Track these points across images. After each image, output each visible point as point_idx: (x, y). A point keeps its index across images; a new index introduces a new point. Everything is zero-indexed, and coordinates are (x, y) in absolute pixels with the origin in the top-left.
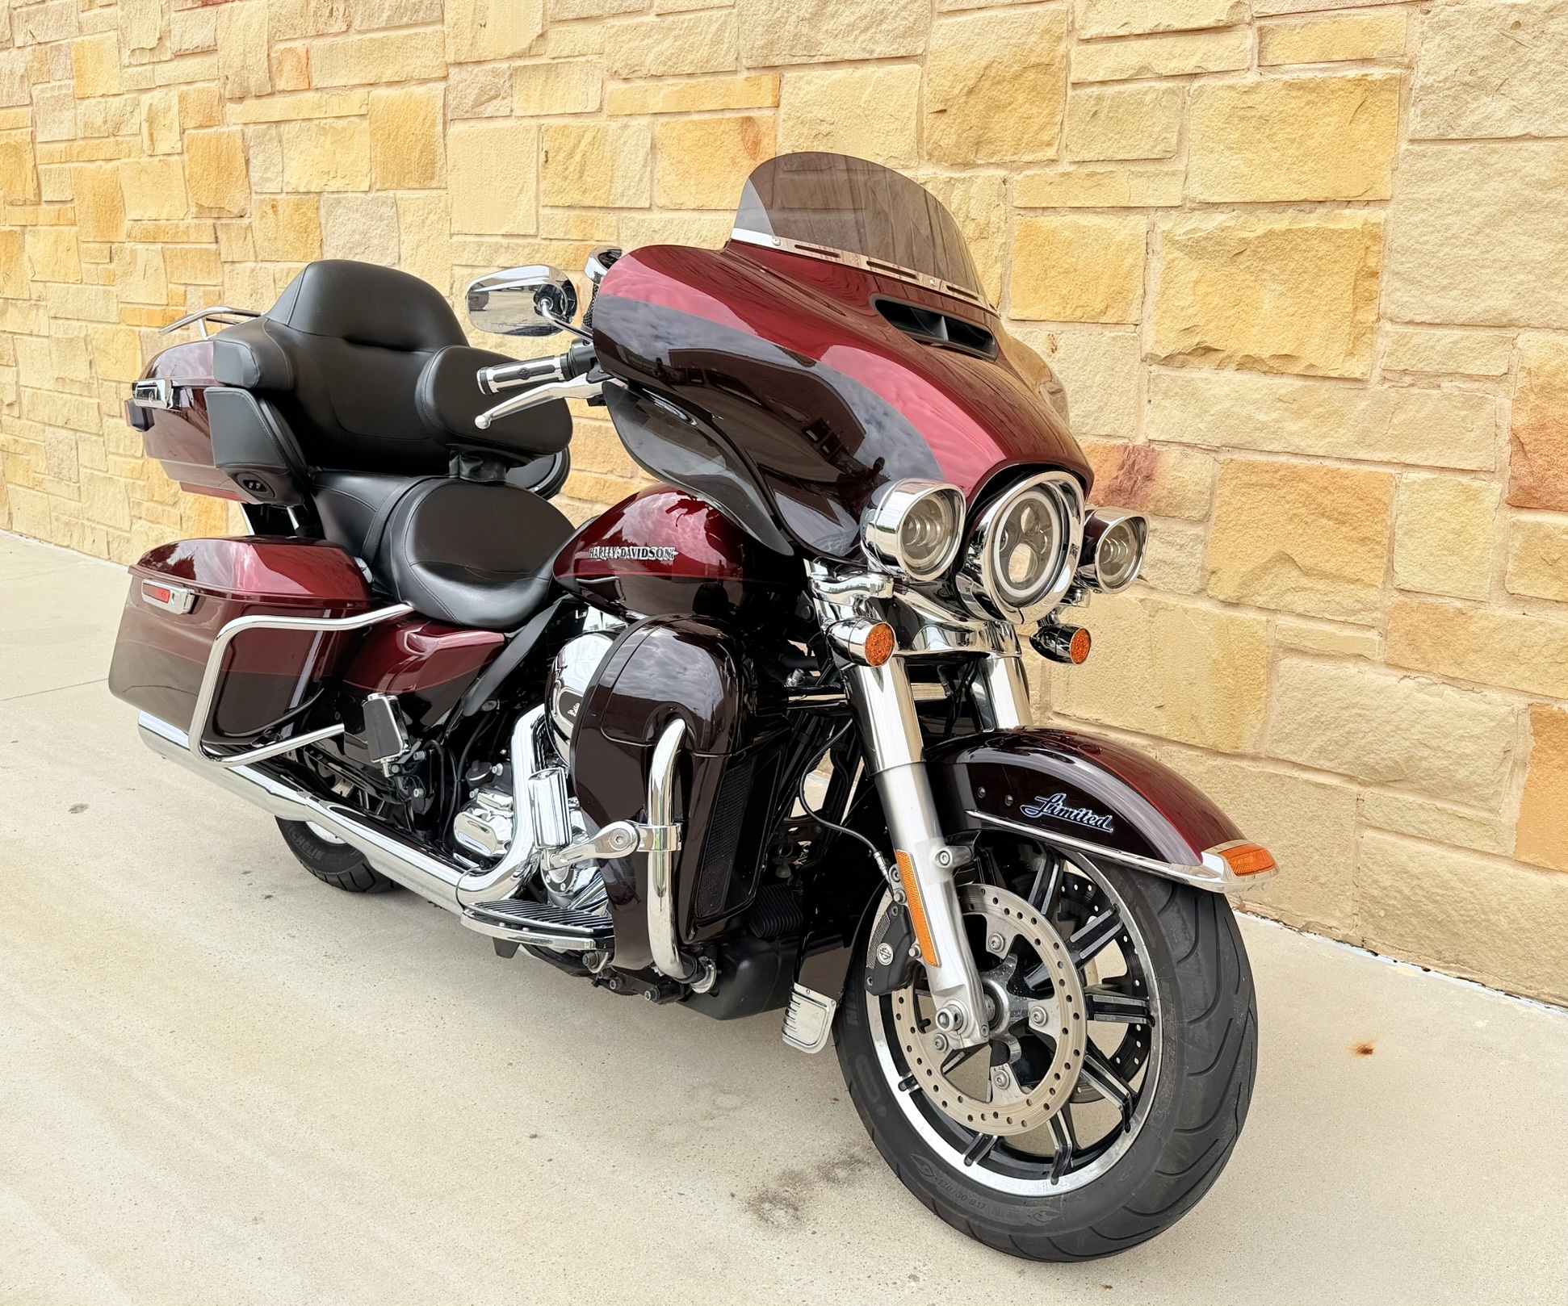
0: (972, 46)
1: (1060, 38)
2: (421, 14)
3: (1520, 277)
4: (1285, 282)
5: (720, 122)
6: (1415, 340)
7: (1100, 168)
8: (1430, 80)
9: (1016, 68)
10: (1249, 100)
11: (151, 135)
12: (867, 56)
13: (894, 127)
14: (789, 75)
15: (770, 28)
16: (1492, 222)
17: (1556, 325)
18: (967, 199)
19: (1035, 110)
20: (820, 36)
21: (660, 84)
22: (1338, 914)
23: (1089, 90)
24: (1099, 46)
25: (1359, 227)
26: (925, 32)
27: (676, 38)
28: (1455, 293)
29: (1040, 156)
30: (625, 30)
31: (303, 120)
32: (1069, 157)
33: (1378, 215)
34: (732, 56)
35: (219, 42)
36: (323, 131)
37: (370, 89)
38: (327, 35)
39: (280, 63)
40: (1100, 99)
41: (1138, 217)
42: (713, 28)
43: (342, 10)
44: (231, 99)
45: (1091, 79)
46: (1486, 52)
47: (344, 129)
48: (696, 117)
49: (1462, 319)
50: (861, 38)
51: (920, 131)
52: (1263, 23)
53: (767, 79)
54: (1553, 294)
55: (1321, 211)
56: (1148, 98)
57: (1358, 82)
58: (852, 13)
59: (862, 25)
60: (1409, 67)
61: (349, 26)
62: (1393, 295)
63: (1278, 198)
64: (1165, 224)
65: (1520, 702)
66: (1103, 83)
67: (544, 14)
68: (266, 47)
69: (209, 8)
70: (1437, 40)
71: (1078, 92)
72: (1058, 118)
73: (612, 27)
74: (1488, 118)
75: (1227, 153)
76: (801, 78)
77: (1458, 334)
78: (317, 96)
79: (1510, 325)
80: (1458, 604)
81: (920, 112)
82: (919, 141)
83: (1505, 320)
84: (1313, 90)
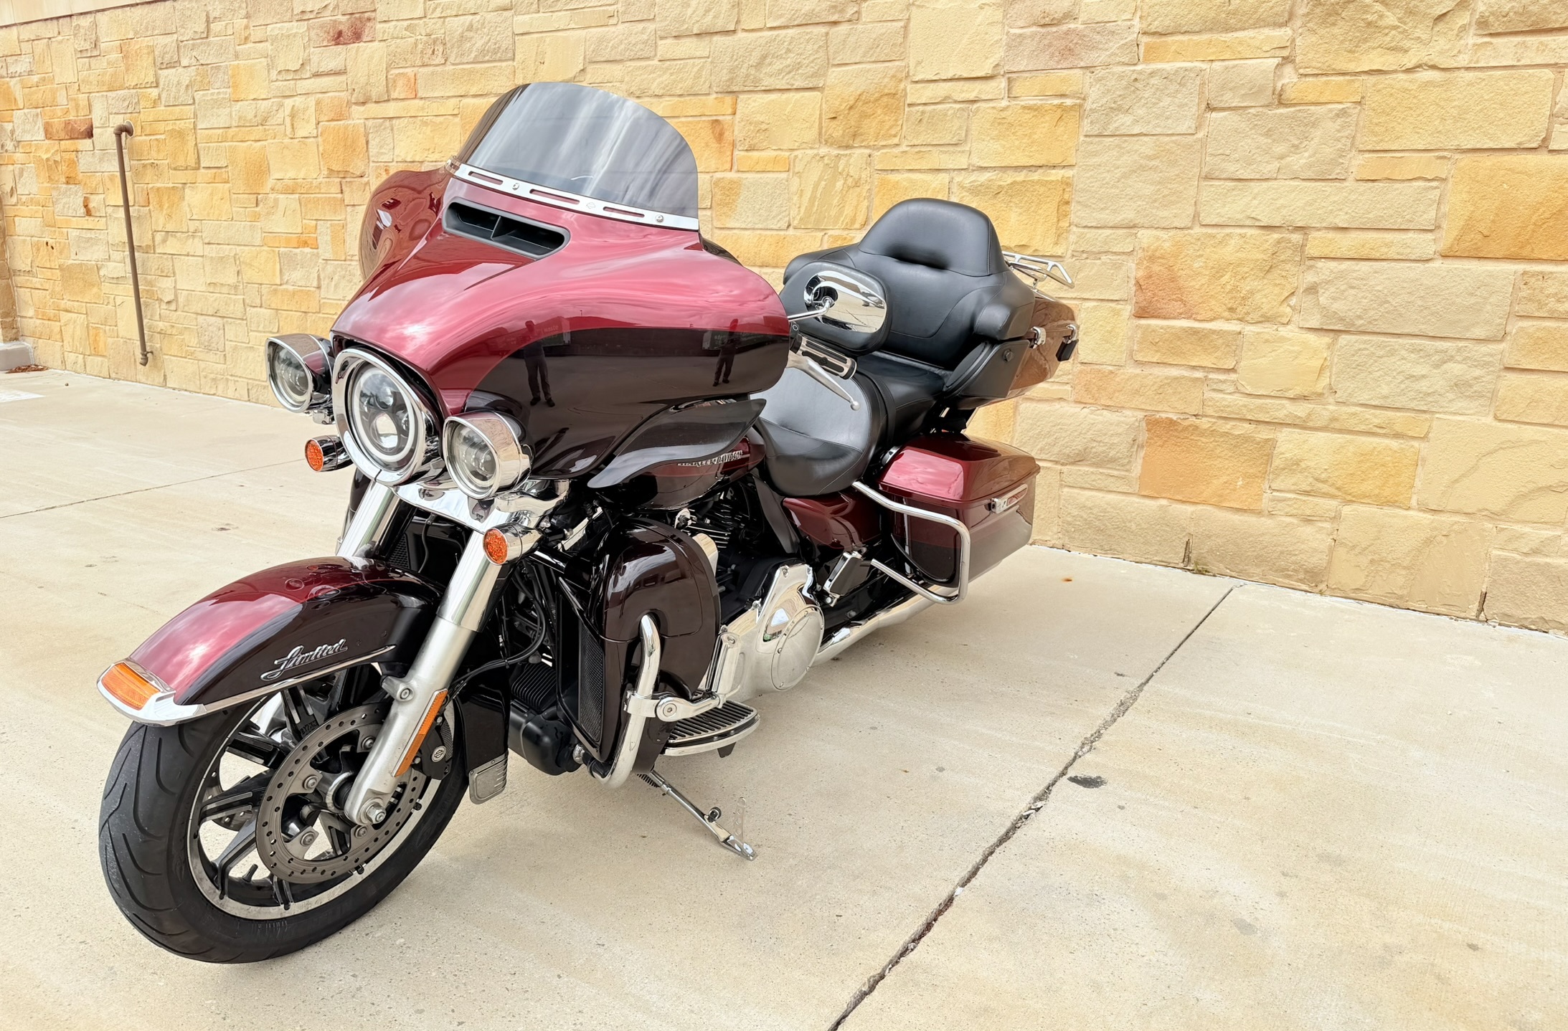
0: (852, 83)
1: (901, 81)
2: (499, 55)
3: (1139, 203)
4: (1022, 207)
5: (699, 122)
6: (1088, 236)
7: (923, 149)
8: (1094, 106)
9: (876, 95)
10: (1003, 114)
11: (293, 125)
12: (790, 87)
13: (805, 126)
14: (741, 96)
15: (732, 71)
16: (1125, 176)
17: (1157, 226)
18: (848, 165)
19: (887, 118)
20: (762, 75)
21: (661, 100)
22: (1050, 533)
23: (917, 108)
24: (923, 85)
25: (1060, 179)
26: (825, 75)
27: (672, 74)
28: (1107, 211)
29: (890, 142)
30: (638, 68)
31: (411, 117)
32: (906, 143)
33: (1069, 173)
34: (707, 84)
35: (348, 68)
36: (425, 124)
37: (460, 99)
38: (430, 65)
39: (395, 82)
40: (923, 113)
41: (944, 174)
42: (696, 69)
43: (441, 50)
44: (355, 104)
45: (919, 102)
46: (1121, 93)
47: (441, 123)
48: (683, 119)
49: (1111, 225)
50: (786, 78)
51: (821, 128)
52: (1010, 75)
53: (728, 99)
54: (1154, 211)
55: (1040, 171)
56: (949, 113)
57: (1059, 106)
58: (781, 63)
59: (788, 70)
60: (1084, 99)
61: (446, 60)
62: (1077, 213)
63: (1019, 164)
64: (959, 178)
65: (1140, 415)
66: (925, 104)
67: (585, 58)
68: (385, 71)
69: (340, 46)
70: (1098, 86)
71: (911, 109)
72: (900, 122)
73: (630, 66)
74: (1123, 125)
75: (991, 141)
76: (749, 98)
77: (1108, 232)
78: (422, 102)
79: (1134, 226)
80: (1110, 368)
81: (820, 118)
82: (820, 134)
83: (1132, 224)
84: (1036, 110)
